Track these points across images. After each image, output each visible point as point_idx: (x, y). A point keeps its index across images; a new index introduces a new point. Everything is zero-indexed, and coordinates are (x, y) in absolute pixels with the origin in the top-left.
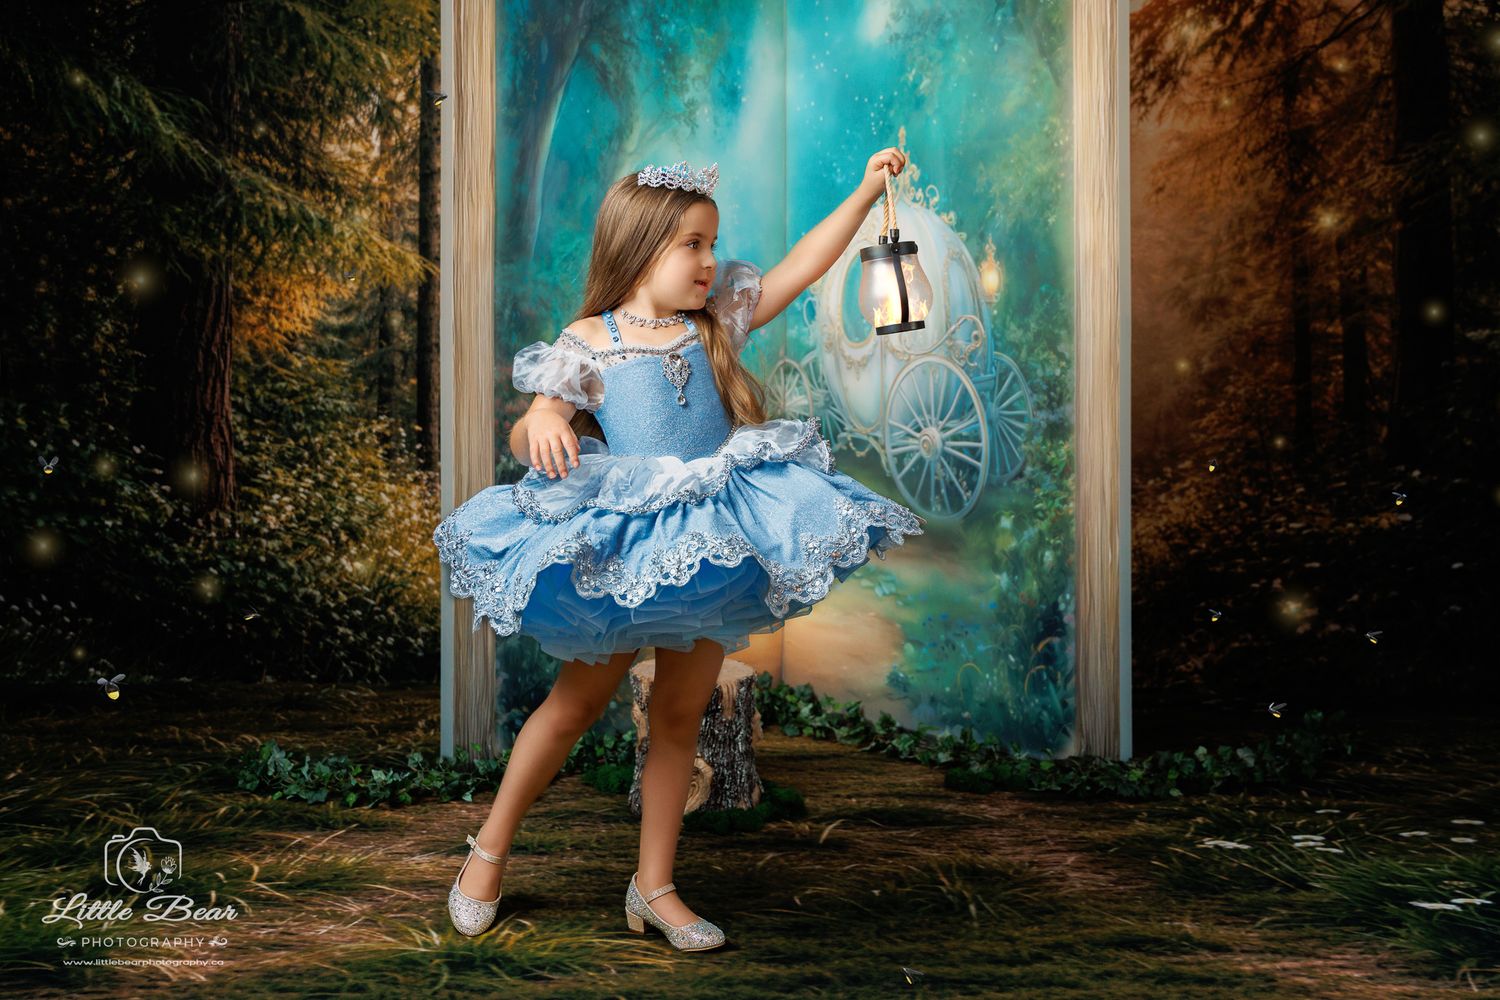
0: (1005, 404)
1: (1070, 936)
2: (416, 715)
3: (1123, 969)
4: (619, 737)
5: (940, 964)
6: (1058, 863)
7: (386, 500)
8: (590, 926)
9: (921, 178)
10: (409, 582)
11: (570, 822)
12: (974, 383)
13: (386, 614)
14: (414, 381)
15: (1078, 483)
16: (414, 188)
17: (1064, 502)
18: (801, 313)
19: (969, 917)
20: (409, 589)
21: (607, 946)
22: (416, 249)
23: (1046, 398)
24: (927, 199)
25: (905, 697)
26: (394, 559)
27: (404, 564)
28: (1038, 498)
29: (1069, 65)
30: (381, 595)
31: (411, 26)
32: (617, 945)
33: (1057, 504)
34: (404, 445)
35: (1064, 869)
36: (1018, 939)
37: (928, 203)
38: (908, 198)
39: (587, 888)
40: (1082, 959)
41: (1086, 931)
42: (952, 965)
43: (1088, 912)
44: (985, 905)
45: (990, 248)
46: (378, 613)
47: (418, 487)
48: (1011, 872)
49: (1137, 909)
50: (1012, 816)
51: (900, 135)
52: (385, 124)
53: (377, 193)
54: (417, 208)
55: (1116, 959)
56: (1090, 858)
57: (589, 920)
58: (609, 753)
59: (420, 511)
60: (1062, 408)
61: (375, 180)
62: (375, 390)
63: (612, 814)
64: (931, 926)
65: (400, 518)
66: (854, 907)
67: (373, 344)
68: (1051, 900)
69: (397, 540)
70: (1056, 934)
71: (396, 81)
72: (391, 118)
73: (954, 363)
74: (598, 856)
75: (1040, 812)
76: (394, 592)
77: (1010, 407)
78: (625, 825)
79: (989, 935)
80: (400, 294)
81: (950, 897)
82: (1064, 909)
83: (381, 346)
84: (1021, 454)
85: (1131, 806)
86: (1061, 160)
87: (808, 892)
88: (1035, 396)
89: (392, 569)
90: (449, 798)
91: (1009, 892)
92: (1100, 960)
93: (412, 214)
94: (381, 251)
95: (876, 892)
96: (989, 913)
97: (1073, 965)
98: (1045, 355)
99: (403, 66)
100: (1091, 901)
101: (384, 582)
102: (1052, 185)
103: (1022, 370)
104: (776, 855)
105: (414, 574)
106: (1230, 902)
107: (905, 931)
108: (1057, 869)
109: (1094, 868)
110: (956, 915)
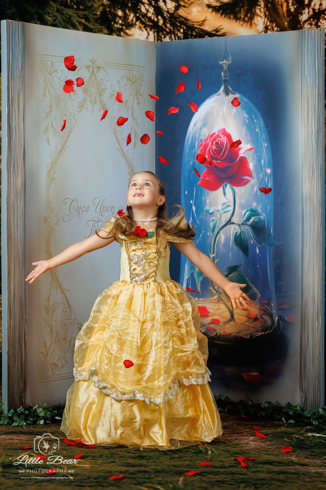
6: (246, 439)
19: (208, 455)
35: (249, 441)
36: (225, 461)
43: (255, 454)
44: (215, 451)
49: (274, 453)
64: (192, 457)
68: (241, 450)
79: (214, 460)
81: (202, 449)
82: (246, 453)
91: (225, 448)
96: (215, 454)
100: (257, 451)
106: (313, 452)
107: (181, 458)
108: (245, 441)
109: (260, 441)
110: (203, 454)
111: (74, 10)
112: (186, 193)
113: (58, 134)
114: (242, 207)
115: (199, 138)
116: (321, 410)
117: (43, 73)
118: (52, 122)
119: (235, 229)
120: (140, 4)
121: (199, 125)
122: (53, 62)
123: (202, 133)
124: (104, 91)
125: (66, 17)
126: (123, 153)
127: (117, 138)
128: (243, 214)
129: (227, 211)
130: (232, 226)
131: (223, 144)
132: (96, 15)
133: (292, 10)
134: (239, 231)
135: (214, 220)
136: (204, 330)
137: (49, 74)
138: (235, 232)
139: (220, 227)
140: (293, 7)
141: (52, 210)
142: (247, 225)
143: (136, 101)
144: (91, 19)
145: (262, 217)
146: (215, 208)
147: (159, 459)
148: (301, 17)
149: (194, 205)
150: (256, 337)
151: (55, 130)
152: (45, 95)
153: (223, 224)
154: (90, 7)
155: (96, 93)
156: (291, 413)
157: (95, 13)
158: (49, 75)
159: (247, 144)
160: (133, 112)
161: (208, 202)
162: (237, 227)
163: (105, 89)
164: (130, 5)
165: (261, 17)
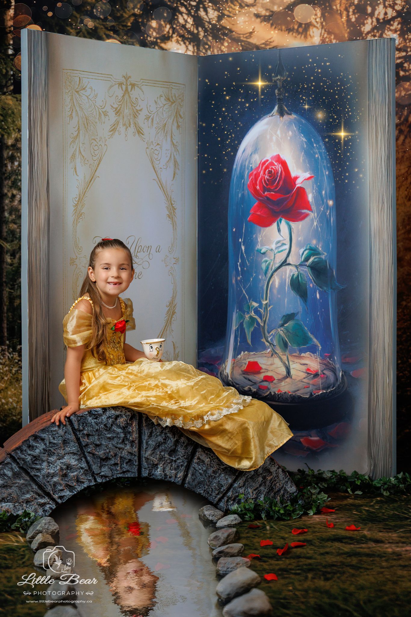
1: (311, 536)
3: (334, 551)
5: (250, 549)
19: (266, 530)
36: (287, 538)
40: (315, 547)
41: (318, 535)
42: (256, 549)
43: (320, 528)
44: (273, 526)
49: (343, 527)
55: (331, 547)
64: (247, 533)
68: (304, 525)
79: (274, 536)
81: (258, 524)
82: (310, 527)
85: (347, 494)
91: (285, 523)
92: (323, 547)
96: (275, 529)
97: (311, 549)
100: (323, 525)
106: (387, 525)
109: (326, 514)
110: (260, 529)
111: (101, 21)
112: (234, 230)
113: (86, 162)
114: (300, 245)
115: (248, 166)
116: (393, 479)
117: (69, 91)
118: (79, 147)
119: (291, 271)
120: (177, 14)
121: (249, 151)
122: (81, 78)
123: (253, 160)
124: (139, 112)
126: (161, 184)
127: (153, 167)
128: (301, 253)
129: (282, 251)
130: (288, 268)
131: (277, 173)
132: (126, 26)
133: (353, 20)
134: (296, 273)
135: (266, 261)
136: (255, 389)
137: (76, 91)
138: (292, 274)
139: (274, 268)
140: (354, 16)
141: (80, 251)
142: (306, 265)
143: (175, 124)
145: (323, 257)
146: (267, 247)
148: (364, 27)
149: (243, 245)
150: (316, 396)
151: (83, 157)
152: (72, 117)
153: (277, 265)
154: (119, 18)
155: (130, 115)
156: (358, 483)
157: (125, 24)
158: (76, 93)
159: (305, 172)
160: (172, 137)
161: (259, 240)
162: (294, 269)
163: (141, 110)
164: (165, 15)
165: (317, 28)
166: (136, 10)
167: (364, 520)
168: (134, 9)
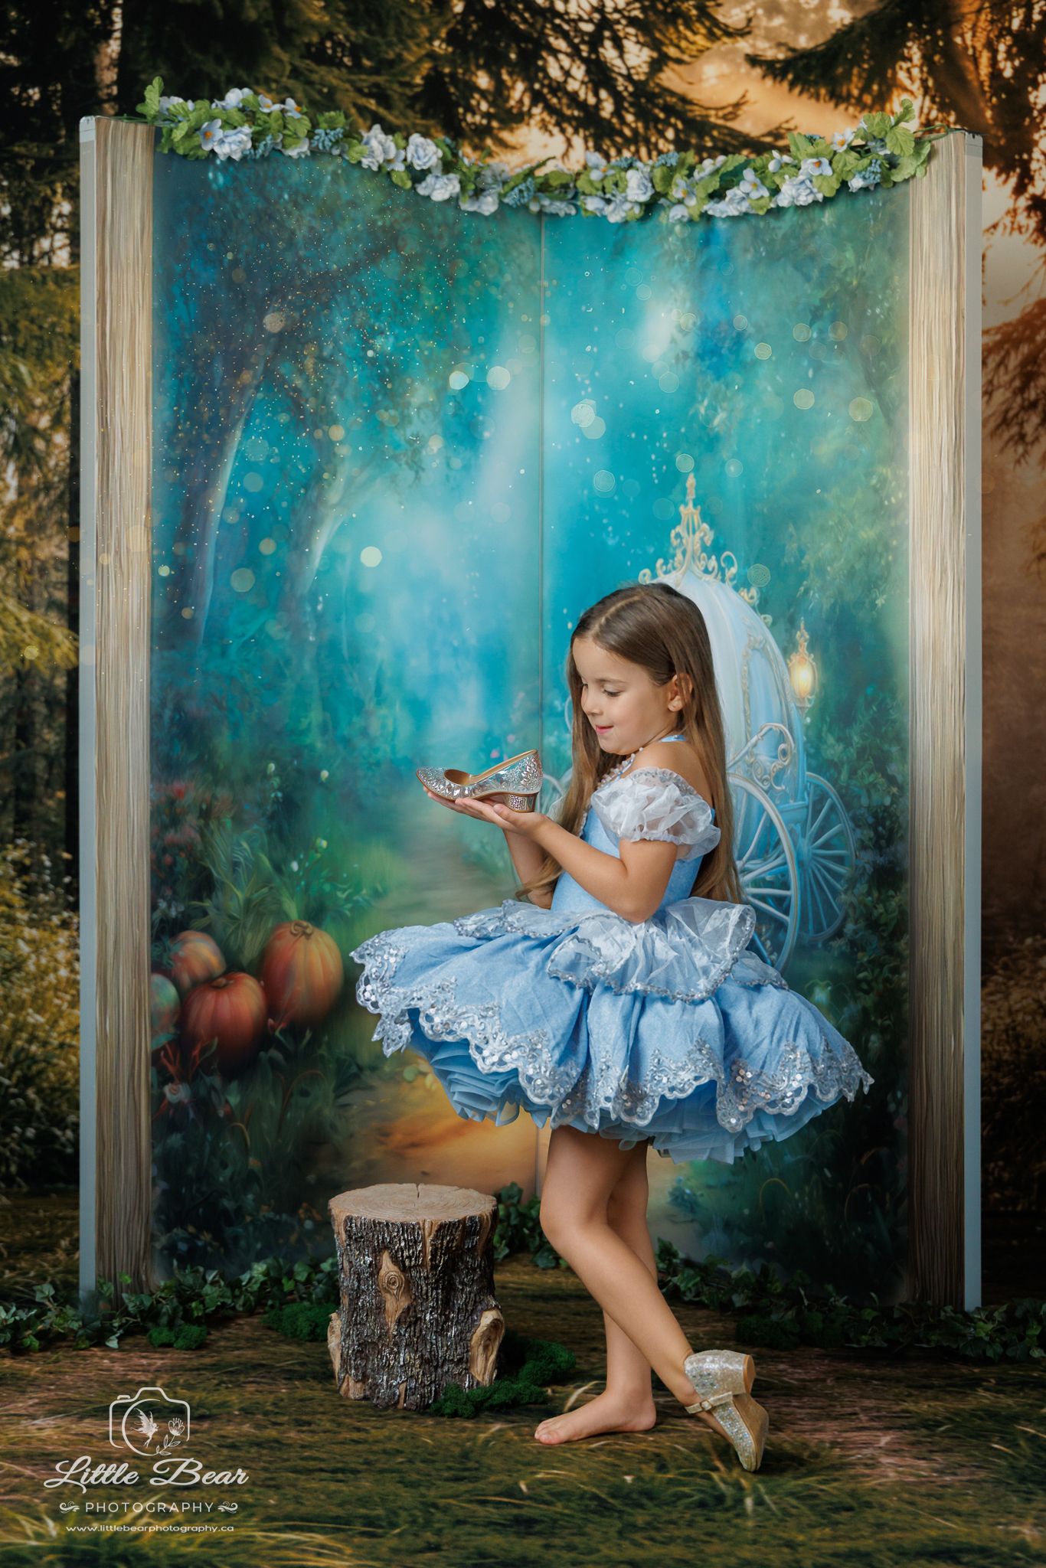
0: (820, 841)
1: (871, 1542)
2: (59, 1231)
4: (315, 1267)
6: (867, 1444)
7: (25, 948)
8: (252, 1515)
9: (715, 541)
10: (54, 1056)
11: (242, 1378)
12: (781, 812)
13: (25, 1098)
14: (61, 795)
15: (912, 945)
16: (62, 541)
17: (895, 970)
18: (562, 714)
19: (742, 1514)
20: (55, 1065)
21: (272, 1542)
22: (64, 622)
23: (872, 834)
24: (722, 570)
25: (692, 1221)
26: (35, 1026)
27: (48, 1033)
28: (862, 965)
29: (903, 399)
30: (18, 1073)
31: (58, 330)
32: (285, 1541)
33: (886, 973)
34: (47, 878)
35: (876, 1453)
36: (803, 1544)
37: (723, 575)
38: (698, 569)
39: (253, 1465)
41: (891, 1536)
43: (898, 1511)
44: (767, 1498)
45: (802, 636)
46: (14, 1096)
47: (66, 933)
48: (806, 1454)
49: (964, 1507)
50: (817, 1380)
51: (688, 485)
52: (24, 458)
53: (13, 547)
54: (65, 568)
56: (913, 1438)
57: (252, 1506)
58: (301, 1288)
59: (69, 964)
60: (892, 849)
61: (11, 530)
62: (10, 806)
63: (297, 1368)
64: (691, 1524)
65: (43, 973)
66: (595, 1497)
67: (8, 745)
68: (853, 1494)
69: (39, 1002)
70: (851, 1539)
71: (38, 401)
72: (32, 449)
73: (756, 785)
74: (275, 1424)
75: (855, 1376)
76: (35, 1069)
77: (826, 846)
78: (312, 1383)
79: (765, 1538)
80: (43, 680)
81: (722, 1486)
82: (869, 1505)
83: (18, 748)
84: (840, 906)
85: (976, 1371)
86: (893, 523)
87: (539, 1476)
88: (858, 831)
89: (32, 1039)
90: (88, 1343)
91: (800, 1482)
93: (59, 576)
94: (19, 623)
95: (629, 1479)
96: (769, 1509)
98: (871, 779)
99: (48, 382)
100: (906, 1496)
101: (22, 1056)
102: (881, 556)
103: (842, 796)
104: (505, 1426)
105: (62, 1046)
107: (656, 1529)
108: (865, 1451)
109: (915, 1451)
110: (727, 1510)
111: (344, 70)
120: (544, 54)
125: (320, 92)
132: (409, 85)
133: (1008, 73)
140: (1009, 64)
144: (396, 97)
147: (584, 1534)
148: (1035, 93)
154: (391, 64)
157: (407, 79)
164: (513, 56)
165: (912, 93)
166: (436, 43)
167: (1023, 1480)
168: (430, 40)
